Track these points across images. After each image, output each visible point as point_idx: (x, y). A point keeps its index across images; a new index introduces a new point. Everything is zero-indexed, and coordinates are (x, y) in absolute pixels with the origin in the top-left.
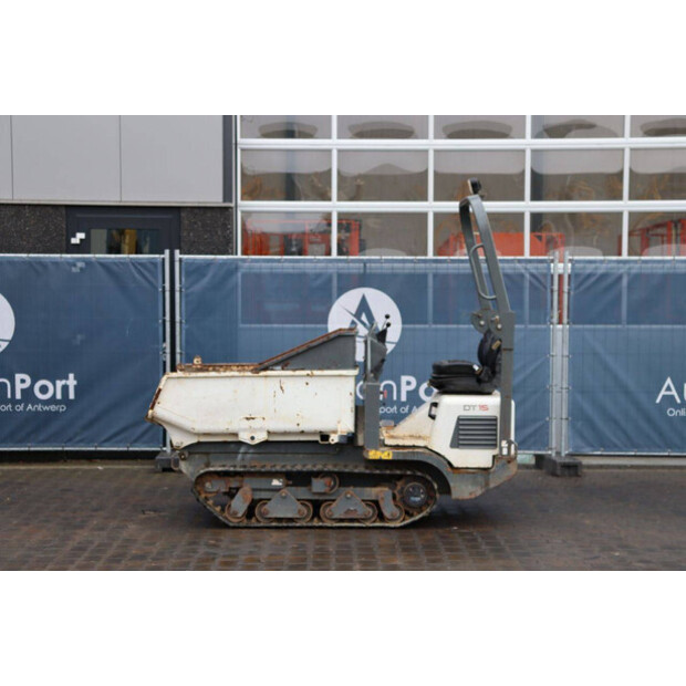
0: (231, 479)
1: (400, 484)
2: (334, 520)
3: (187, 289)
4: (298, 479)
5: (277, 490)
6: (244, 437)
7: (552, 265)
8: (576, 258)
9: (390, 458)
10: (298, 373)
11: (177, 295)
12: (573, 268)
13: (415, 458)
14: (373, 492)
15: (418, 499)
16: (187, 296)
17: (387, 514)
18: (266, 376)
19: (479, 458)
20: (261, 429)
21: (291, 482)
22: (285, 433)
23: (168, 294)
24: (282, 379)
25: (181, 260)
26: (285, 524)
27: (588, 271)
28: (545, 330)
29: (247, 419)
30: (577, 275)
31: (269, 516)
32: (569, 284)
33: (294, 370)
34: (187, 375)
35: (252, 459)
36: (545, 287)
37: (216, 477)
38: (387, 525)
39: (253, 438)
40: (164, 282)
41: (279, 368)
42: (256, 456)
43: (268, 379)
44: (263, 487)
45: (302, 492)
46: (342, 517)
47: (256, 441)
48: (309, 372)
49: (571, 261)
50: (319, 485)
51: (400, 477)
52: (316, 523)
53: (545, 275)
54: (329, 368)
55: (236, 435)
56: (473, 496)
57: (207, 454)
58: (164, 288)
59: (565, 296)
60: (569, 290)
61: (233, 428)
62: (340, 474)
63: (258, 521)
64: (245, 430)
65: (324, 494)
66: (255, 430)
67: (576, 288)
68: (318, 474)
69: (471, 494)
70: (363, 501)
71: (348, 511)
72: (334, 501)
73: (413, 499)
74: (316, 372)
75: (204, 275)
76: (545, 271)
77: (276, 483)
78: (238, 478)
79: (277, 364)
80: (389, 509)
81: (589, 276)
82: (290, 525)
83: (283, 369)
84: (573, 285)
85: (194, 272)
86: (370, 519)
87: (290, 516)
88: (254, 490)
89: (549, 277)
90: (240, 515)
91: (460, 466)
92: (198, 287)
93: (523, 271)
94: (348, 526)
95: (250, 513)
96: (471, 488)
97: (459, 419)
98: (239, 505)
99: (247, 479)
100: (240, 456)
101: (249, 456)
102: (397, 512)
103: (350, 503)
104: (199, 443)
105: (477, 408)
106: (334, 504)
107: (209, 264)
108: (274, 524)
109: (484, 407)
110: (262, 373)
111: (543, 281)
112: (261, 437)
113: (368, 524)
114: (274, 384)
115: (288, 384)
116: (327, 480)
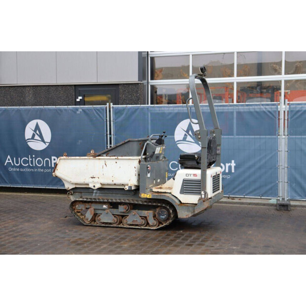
0: (87, 204)
1: (158, 210)
2: (128, 224)
3: (115, 120)
4: (114, 205)
5: (104, 210)
6: (91, 186)
7: (279, 106)
8: (291, 102)
9: (151, 197)
10: (112, 158)
11: (112, 123)
12: (290, 108)
13: (162, 198)
14: (145, 213)
15: (163, 217)
16: (115, 123)
17: (151, 223)
18: (99, 159)
19: (193, 199)
20: (97, 182)
21: (111, 207)
22: (108, 185)
23: (108, 122)
24: (106, 161)
25: (113, 107)
26: (107, 225)
27: (297, 109)
28: (275, 138)
29: (92, 178)
30: (292, 111)
31: (101, 221)
32: (288, 116)
33: (110, 156)
34: (67, 158)
35: (99, 196)
36: (276, 118)
37: (81, 203)
38: (150, 228)
39: (94, 186)
40: (107, 117)
41: (105, 155)
42: (101, 194)
43: (100, 160)
44: (99, 208)
45: (115, 211)
46: (131, 223)
47: (96, 188)
48: (116, 157)
49: (288, 104)
50: (122, 209)
51: (158, 207)
52: (121, 225)
53: (275, 112)
54: (125, 156)
55: (88, 184)
56: (187, 217)
57: (81, 193)
58: (107, 120)
59: (286, 121)
60: (288, 118)
61: (86, 182)
62: (130, 204)
63: (97, 224)
64: (91, 183)
65: (123, 212)
66: (95, 183)
67: (291, 118)
68: (121, 203)
69: (187, 216)
70: (140, 216)
71: (133, 221)
72: (128, 216)
73: (161, 217)
74: (119, 158)
75: (122, 114)
76: (275, 109)
77: (105, 206)
78: (90, 204)
79: (104, 153)
80: (151, 221)
81: (298, 111)
82: (109, 226)
83: (107, 156)
84: (289, 116)
85: (118, 113)
86: (144, 225)
87: (109, 221)
88: (95, 209)
89: (277, 113)
90: (89, 220)
91: (184, 202)
92: (120, 119)
93: (264, 110)
94: (133, 227)
95: (93, 220)
96: (186, 213)
97: (184, 180)
98: (89, 215)
99: (93, 204)
100: (94, 194)
101: (98, 194)
102: (155, 222)
103: (134, 217)
104: (76, 188)
105: (192, 175)
106: (128, 217)
107: (124, 109)
108: (103, 225)
109: (195, 175)
110: (97, 158)
111: (274, 114)
112: (98, 186)
113: (142, 227)
114: (102, 162)
115: (108, 162)
116: (125, 206)
